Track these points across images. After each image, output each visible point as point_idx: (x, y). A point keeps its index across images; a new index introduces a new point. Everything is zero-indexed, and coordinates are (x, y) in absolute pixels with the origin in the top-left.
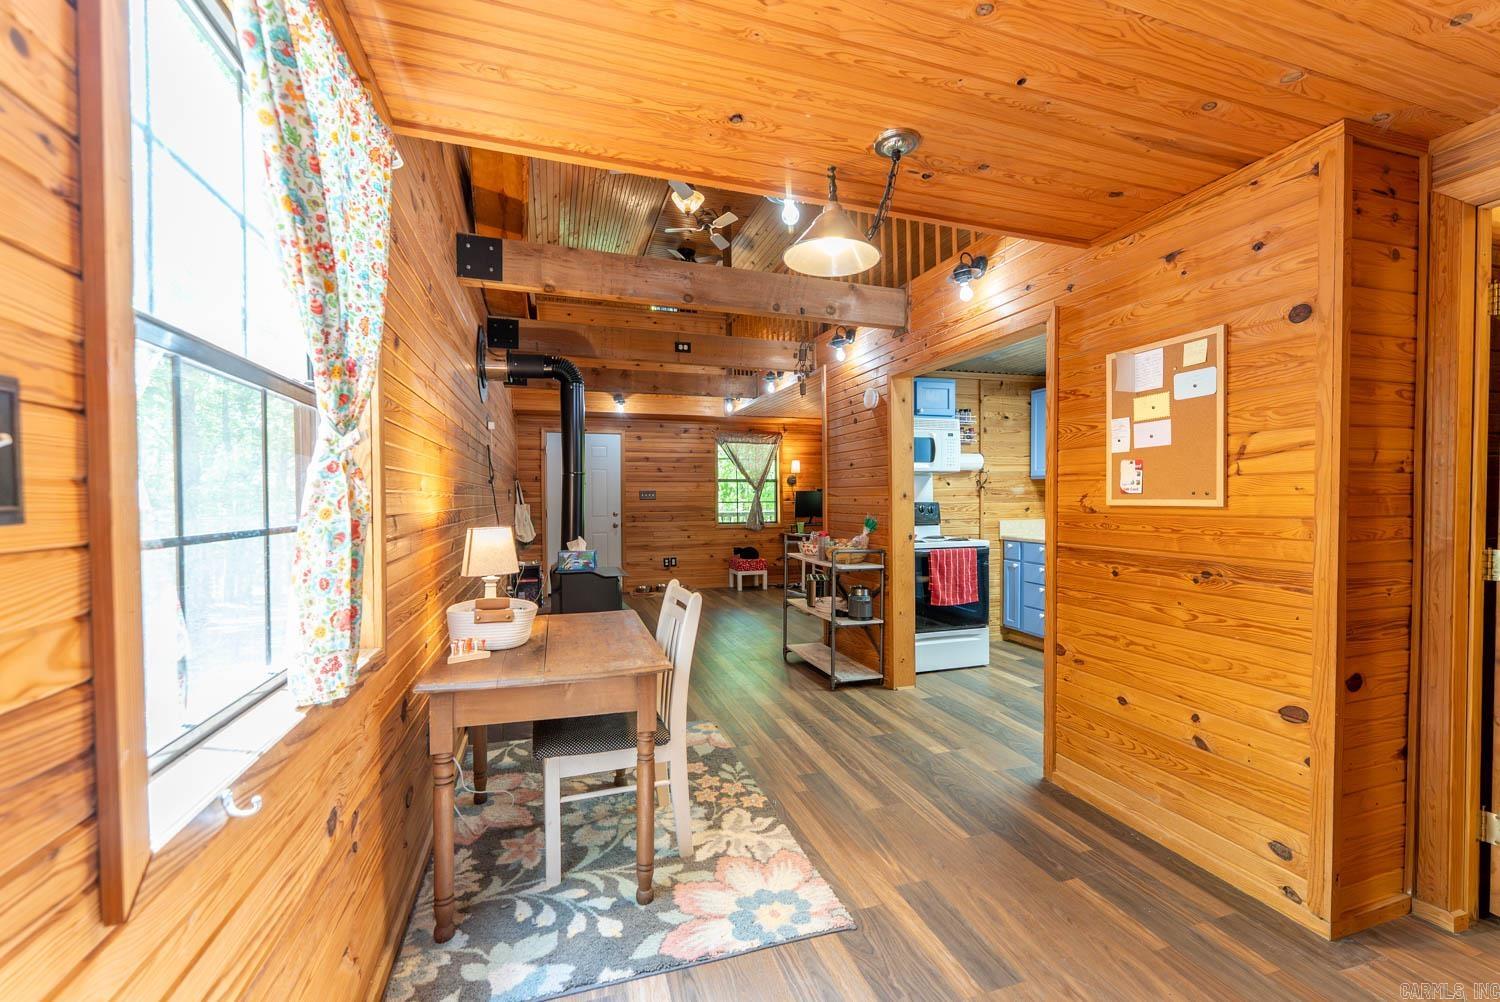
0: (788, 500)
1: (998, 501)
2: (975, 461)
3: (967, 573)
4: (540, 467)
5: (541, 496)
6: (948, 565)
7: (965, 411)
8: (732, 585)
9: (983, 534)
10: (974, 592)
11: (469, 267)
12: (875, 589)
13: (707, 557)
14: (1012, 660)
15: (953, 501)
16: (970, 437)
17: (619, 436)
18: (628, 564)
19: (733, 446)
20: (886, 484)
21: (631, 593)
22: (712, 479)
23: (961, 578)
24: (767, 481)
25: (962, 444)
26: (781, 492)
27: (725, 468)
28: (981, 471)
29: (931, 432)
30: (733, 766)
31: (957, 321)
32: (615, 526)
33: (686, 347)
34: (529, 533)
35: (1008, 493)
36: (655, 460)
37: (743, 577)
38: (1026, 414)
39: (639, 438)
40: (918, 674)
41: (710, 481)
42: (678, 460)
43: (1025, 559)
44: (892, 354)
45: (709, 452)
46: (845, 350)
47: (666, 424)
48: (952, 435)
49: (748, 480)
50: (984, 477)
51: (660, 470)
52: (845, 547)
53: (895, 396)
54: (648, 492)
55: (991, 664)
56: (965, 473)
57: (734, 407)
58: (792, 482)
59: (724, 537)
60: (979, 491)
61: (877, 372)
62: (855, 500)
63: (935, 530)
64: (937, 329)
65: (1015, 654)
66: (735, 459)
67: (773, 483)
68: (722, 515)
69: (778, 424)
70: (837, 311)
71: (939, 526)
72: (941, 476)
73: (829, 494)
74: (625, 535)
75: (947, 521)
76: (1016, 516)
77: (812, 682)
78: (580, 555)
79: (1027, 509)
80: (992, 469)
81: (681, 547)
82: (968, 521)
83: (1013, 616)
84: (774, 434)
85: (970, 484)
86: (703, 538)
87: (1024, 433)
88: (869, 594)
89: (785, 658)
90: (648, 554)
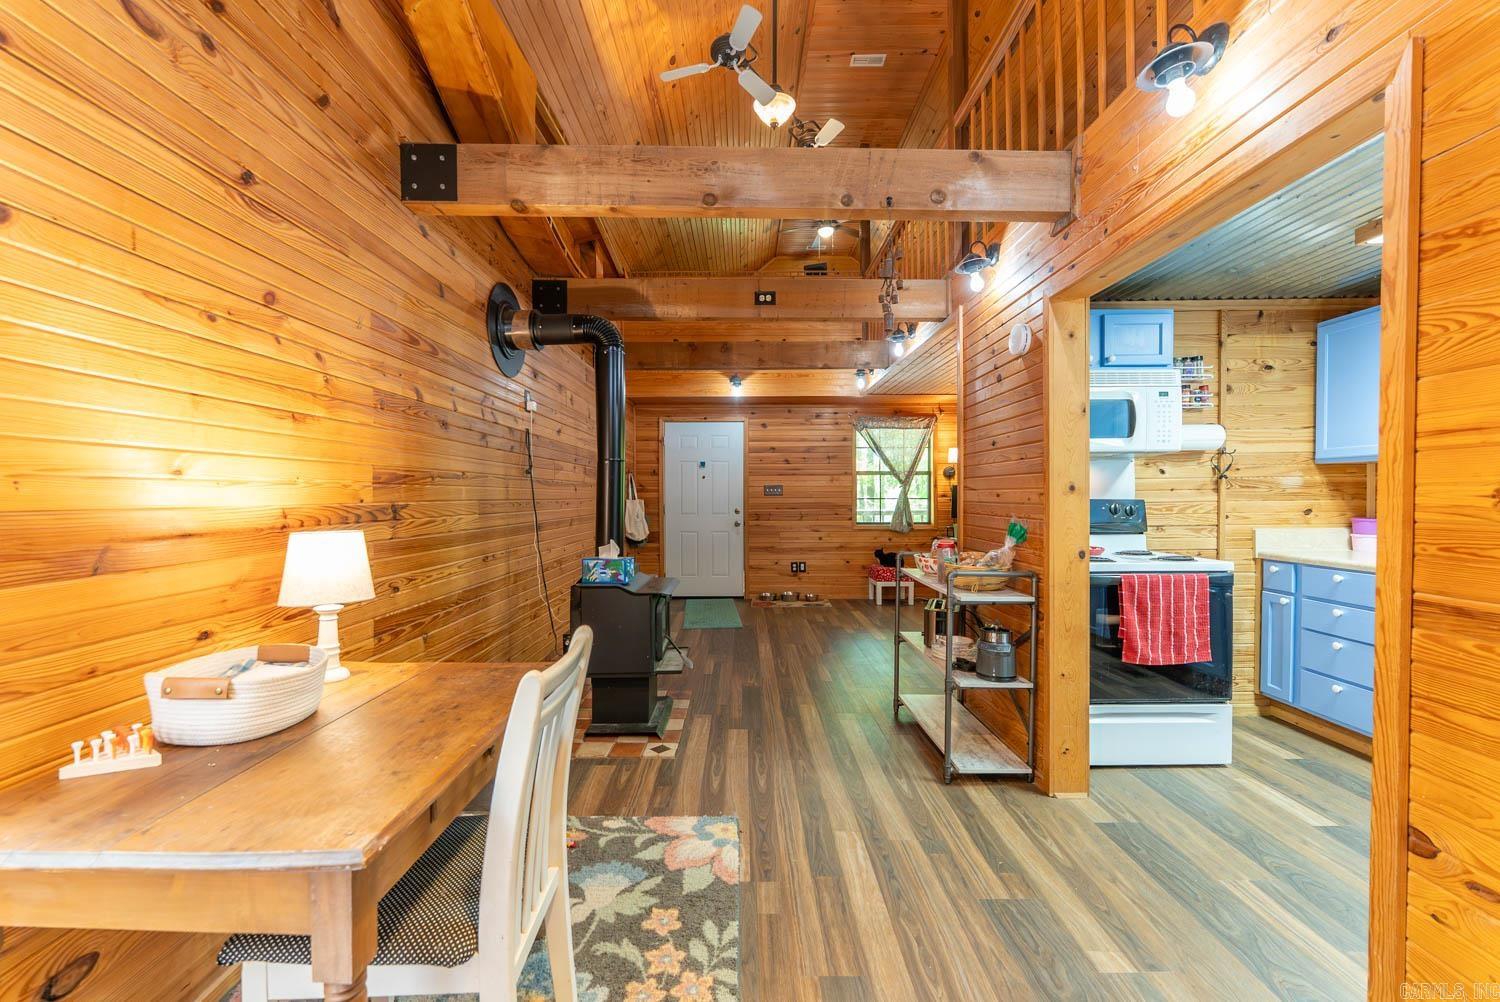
0: (944, 496)
1: (1250, 498)
2: (1210, 436)
3: (1190, 613)
4: (658, 459)
5: (658, 491)
6: (1155, 599)
7: (1193, 359)
8: (871, 597)
9: (1225, 550)
10: (1203, 646)
11: (415, 186)
12: (1024, 632)
13: (843, 563)
14: (1275, 758)
15: (1167, 498)
16: (1201, 400)
17: (742, 424)
18: (751, 567)
19: (875, 433)
20: (1041, 471)
21: (754, 600)
22: (850, 472)
23: (1178, 623)
24: (917, 473)
25: (1185, 410)
26: (935, 486)
27: (864, 460)
28: (1221, 452)
29: (1129, 390)
30: (722, 928)
31: (1163, 170)
32: (737, 524)
33: (769, 298)
34: (641, 528)
35: (1271, 485)
36: (781, 450)
37: (883, 588)
38: (1306, 362)
39: (764, 425)
40: (1092, 767)
41: (846, 473)
42: (809, 450)
43: (1306, 590)
44: (1051, 264)
45: (845, 440)
46: (985, 276)
47: (794, 408)
48: (1166, 394)
49: (893, 472)
50: (1225, 461)
51: (787, 462)
52: (975, 565)
53: (1055, 330)
54: (774, 487)
55: (1236, 763)
56: (1190, 455)
57: (867, 382)
58: (949, 475)
59: (861, 540)
60: (1217, 483)
61: (1029, 298)
62: (998, 496)
63: (1138, 542)
64: (1124, 198)
65: (1283, 744)
66: (877, 448)
67: (926, 477)
68: (917, 512)
69: (930, 404)
70: (949, 197)
71: (1143, 536)
72: (1151, 459)
73: (965, 487)
74: (748, 534)
75: (1159, 528)
76: (1286, 522)
77: (921, 764)
78: (608, 563)
79: (1308, 511)
80: (1242, 449)
81: (812, 550)
82: (1197, 529)
83: (1279, 680)
84: (926, 416)
85: (1203, 472)
86: (837, 541)
87: (1303, 392)
88: (1010, 641)
89: (896, 714)
90: (774, 557)
